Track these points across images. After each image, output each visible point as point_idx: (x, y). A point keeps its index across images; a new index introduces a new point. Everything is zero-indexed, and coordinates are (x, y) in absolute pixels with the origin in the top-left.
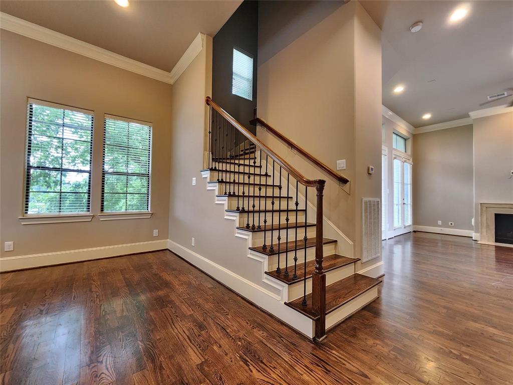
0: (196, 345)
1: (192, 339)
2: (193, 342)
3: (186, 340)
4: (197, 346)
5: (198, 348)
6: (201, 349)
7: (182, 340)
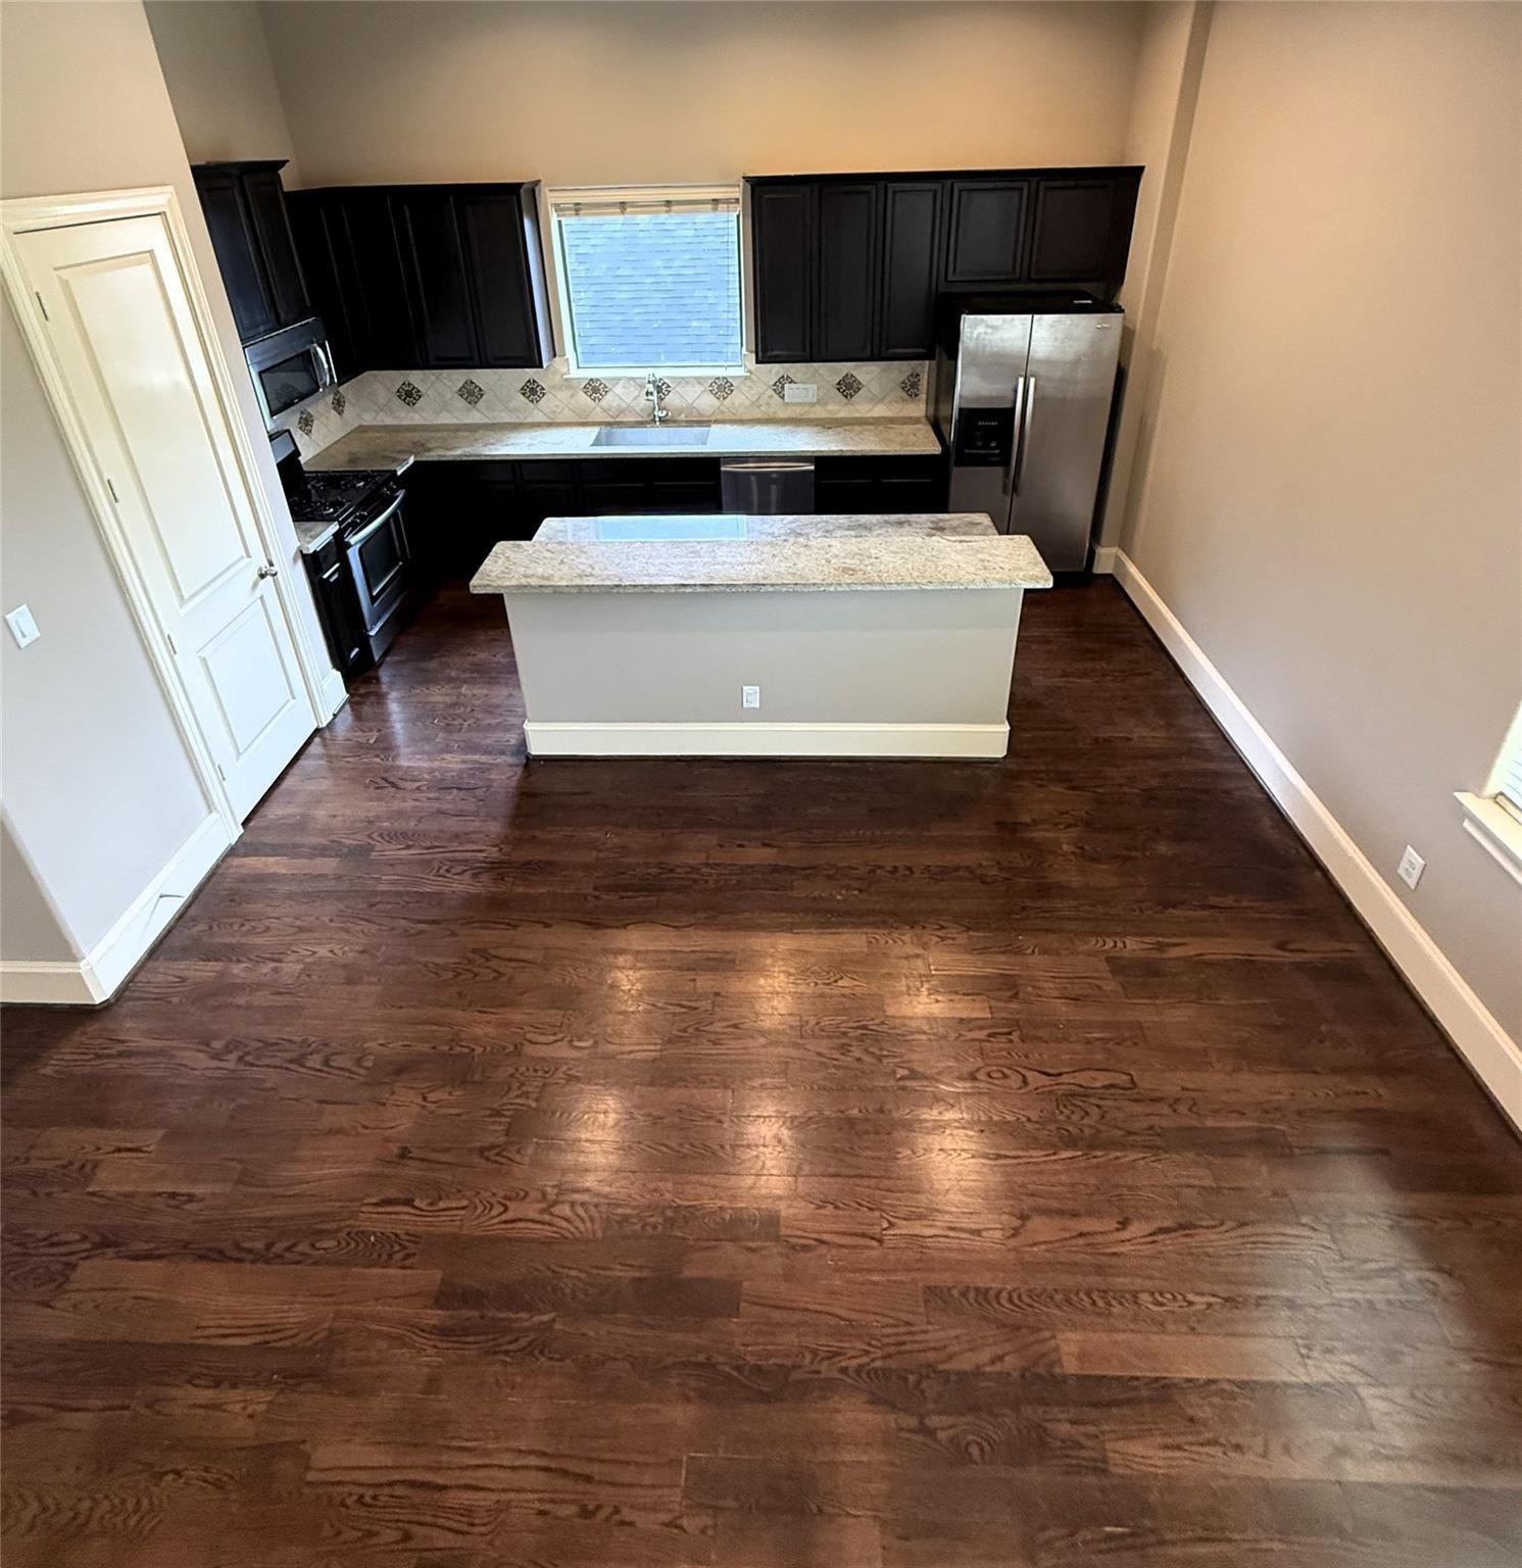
0: (379, 1491)
1: (419, 1496)
2: (399, 1491)
3: (430, 1468)
4: (371, 1492)
5: (362, 1490)
6: (349, 1501)
7: (445, 1458)
